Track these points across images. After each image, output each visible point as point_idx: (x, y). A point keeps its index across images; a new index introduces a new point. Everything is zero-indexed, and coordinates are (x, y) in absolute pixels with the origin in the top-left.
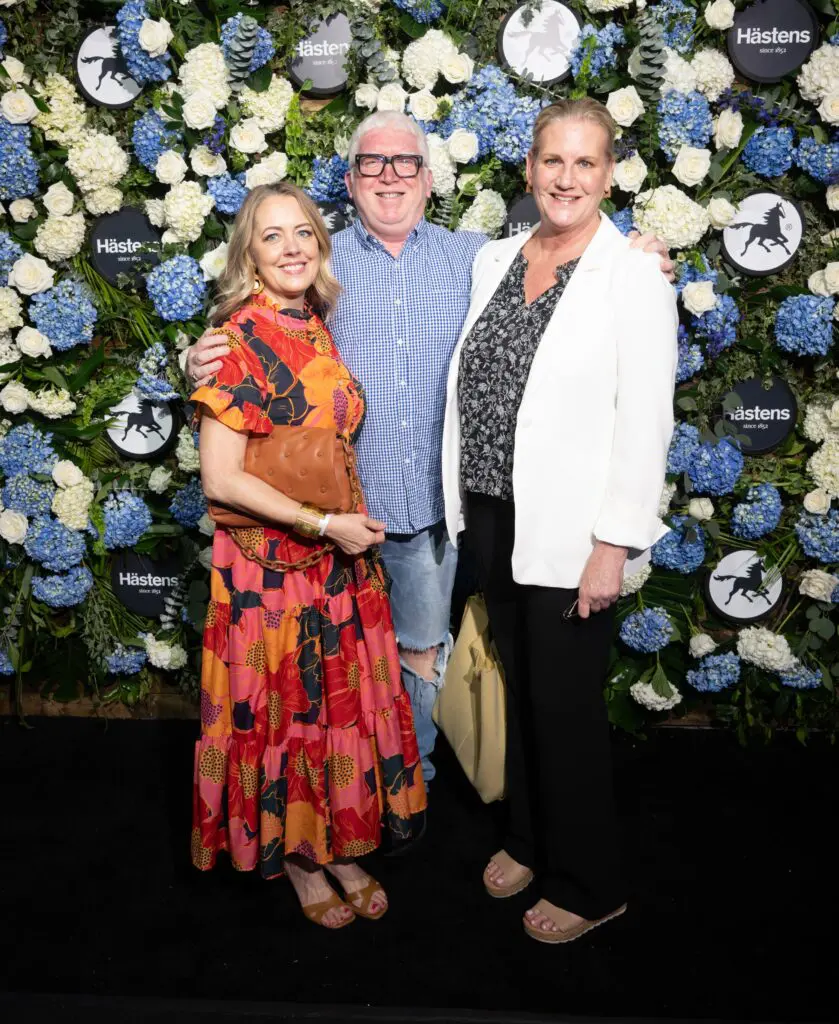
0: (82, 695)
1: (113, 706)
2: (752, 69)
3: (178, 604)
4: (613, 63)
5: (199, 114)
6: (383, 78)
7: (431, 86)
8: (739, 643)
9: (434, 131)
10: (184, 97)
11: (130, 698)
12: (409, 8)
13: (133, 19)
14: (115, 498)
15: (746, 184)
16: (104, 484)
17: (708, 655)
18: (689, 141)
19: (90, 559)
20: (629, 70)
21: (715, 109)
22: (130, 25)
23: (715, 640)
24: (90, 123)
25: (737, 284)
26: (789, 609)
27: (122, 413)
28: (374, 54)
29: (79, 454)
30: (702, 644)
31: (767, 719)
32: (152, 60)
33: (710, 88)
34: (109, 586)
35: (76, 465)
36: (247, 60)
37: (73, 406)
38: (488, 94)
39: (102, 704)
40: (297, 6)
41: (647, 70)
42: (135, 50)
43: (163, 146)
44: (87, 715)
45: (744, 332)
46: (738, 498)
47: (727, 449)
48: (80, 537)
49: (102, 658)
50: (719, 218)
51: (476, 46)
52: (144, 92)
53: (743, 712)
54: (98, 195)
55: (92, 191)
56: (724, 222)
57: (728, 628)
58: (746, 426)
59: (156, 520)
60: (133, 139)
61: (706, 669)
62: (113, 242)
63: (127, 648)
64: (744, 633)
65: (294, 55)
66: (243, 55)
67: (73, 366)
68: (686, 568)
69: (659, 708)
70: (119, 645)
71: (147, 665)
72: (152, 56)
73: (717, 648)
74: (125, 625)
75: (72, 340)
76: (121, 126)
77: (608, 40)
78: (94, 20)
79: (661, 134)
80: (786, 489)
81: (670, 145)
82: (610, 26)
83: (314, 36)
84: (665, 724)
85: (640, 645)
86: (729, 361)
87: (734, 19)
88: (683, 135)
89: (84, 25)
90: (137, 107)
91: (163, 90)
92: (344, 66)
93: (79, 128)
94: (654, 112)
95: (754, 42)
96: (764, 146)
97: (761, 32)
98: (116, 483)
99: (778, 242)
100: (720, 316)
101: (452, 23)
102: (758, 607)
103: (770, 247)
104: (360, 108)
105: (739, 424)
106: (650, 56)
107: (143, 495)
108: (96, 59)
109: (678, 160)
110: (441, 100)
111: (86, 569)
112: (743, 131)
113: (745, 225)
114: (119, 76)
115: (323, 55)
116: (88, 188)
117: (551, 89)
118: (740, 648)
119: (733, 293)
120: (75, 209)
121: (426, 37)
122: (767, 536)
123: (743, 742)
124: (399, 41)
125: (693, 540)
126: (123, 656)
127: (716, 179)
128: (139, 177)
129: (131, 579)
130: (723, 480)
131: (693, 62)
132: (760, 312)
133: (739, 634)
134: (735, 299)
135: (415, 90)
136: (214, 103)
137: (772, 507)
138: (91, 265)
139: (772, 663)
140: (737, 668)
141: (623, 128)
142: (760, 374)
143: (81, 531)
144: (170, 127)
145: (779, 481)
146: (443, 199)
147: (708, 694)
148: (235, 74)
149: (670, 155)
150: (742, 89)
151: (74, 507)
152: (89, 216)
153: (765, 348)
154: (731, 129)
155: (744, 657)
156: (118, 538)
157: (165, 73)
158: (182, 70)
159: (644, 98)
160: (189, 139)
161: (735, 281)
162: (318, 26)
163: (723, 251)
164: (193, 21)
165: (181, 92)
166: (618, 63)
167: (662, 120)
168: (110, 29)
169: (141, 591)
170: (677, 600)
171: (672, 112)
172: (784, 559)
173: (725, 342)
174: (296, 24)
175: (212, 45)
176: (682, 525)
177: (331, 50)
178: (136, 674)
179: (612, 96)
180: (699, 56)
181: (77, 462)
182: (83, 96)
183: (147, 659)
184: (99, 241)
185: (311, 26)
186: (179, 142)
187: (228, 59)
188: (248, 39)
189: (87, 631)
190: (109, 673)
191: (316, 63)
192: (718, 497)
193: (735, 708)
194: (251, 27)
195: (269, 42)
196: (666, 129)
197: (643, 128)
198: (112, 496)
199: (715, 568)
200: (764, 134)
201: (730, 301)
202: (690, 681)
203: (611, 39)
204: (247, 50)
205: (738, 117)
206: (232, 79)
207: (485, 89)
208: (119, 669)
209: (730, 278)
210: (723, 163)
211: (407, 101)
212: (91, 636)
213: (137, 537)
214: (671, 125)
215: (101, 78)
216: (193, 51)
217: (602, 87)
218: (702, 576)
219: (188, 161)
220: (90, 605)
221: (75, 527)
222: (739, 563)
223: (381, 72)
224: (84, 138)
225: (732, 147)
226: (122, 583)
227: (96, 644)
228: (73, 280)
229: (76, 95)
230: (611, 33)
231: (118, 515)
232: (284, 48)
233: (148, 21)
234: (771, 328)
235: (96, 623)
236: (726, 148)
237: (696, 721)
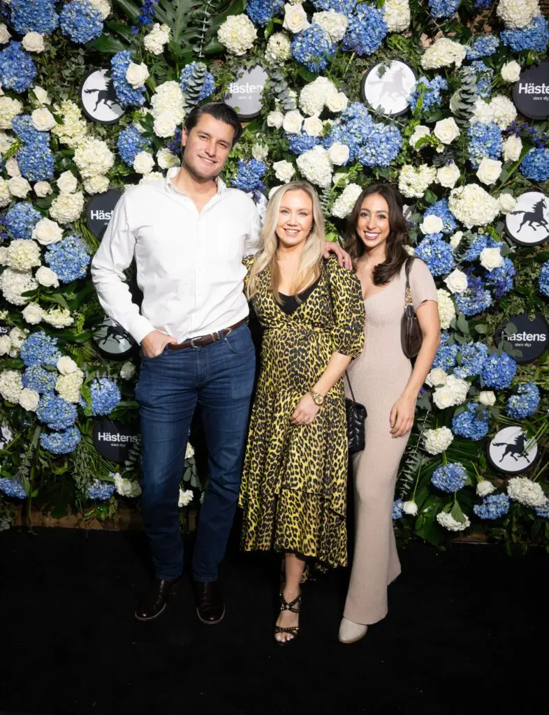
0: (70, 514)
1: (91, 521)
2: (528, 112)
3: (137, 454)
4: (439, 103)
5: (164, 128)
6: (287, 107)
7: (318, 113)
8: (509, 487)
9: (319, 144)
10: (154, 116)
11: (103, 516)
12: (306, 62)
13: (122, 63)
14: (98, 382)
15: (522, 185)
16: (90, 372)
17: (489, 495)
18: (488, 155)
19: (82, 418)
20: (451, 107)
21: (506, 134)
22: (120, 67)
23: (493, 484)
24: (89, 132)
25: (514, 251)
26: (541, 467)
27: (104, 326)
28: (283, 91)
29: (74, 352)
30: (485, 487)
31: (524, 538)
32: (134, 90)
33: (501, 122)
34: (90, 441)
35: (72, 359)
36: (197, 92)
37: (72, 320)
38: (356, 120)
39: (84, 519)
40: (229, 60)
41: (463, 106)
42: (122, 84)
43: (139, 148)
44: (72, 527)
45: (517, 283)
46: (511, 391)
47: (507, 359)
48: (75, 407)
49: (85, 489)
50: (506, 207)
51: (347, 90)
52: (126, 113)
53: (510, 532)
54: (93, 180)
55: (90, 177)
56: (509, 209)
57: (500, 478)
58: (517, 345)
59: (124, 398)
60: (118, 144)
61: (487, 504)
62: (102, 212)
63: (102, 482)
64: (513, 481)
65: (227, 92)
66: (195, 89)
67: (72, 294)
68: (476, 437)
69: (456, 529)
70: (97, 481)
71: (115, 494)
72: (134, 88)
73: (495, 490)
74: (101, 467)
75: (73, 276)
76: (109, 136)
77: (437, 87)
78: (95, 64)
79: (470, 150)
80: (542, 386)
81: (475, 157)
82: (438, 78)
83: (240, 80)
84: (457, 540)
85: (445, 487)
86: (507, 301)
87: (520, 76)
88: (484, 151)
89: (87, 68)
90: (121, 123)
91: (140, 111)
92: (260, 100)
93: (82, 136)
94: (465, 135)
95: (529, 93)
96: (536, 160)
97: (535, 86)
98: (98, 373)
99: (542, 224)
100: (503, 271)
101: (333, 73)
102: (522, 464)
103: (536, 228)
104: (270, 127)
105: (513, 343)
106: (465, 96)
107: (116, 381)
108: (94, 90)
109: (480, 167)
110: (325, 122)
111: (76, 429)
112: (523, 150)
113: (520, 212)
114: (109, 102)
115: (245, 93)
116: (87, 175)
117: (396, 119)
118: (509, 491)
119: (511, 256)
120: (78, 190)
121: (316, 81)
122: (528, 418)
123: (509, 553)
124: (296, 85)
125: (481, 419)
126: (99, 487)
127: (504, 181)
128: (121, 170)
129: (107, 437)
130: (505, 379)
131: (491, 104)
132: (528, 270)
133: (509, 481)
134: (512, 261)
135: (307, 116)
136: (174, 120)
137: (534, 398)
138: (86, 227)
139: (531, 501)
140: (508, 504)
141: (445, 145)
142: (528, 311)
143: (74, 404)
144: (144, 135)
145: (537, 381)
146: (324, 189)
147: (488, 521)
148: (189, 102)
149: (474, 164)
150: (521, 123)
151: (70, 387)
152: (86, 195)
153: (531, 294)
154: (515, 148)
155: (512, 497)
156: (99, 409)
157: (142, 100)
158: (153, 98)
159: (459, 125)
160: (156, 144)
161: (512, 250)
162: (243, 73)
163: (506, 229)
164: (162, 67)
165: (152, 113)
166: (441, 103)
167: (471, 141)
168: (104, 71)
169: (112, 445)
170: (469, 459)
171: (477, 135)
172: (539, 433)
173: (506, 289)
174: (229, 71)
175: (174, 82)
176: (475, 409)
177: (251, 89)
178: (107, 500)
179: (439, 124)
180: (494, 100)
182: (85, 116)
183: (115, 490)
184: (92, 212)
185: (239, 73)
186: (149, 146)
187: (185, 91)
188: (200, 78)
189: (76, 470)
190: (90, 499)
191: (240, 98)
192: (500, 390)
193: (505, 531)
194: (202, 70)
195: (212, 82)
196: (473, 147)
197: (459, 145)
198: (96, 381)
199: (494, 437)
200: (536, 153)
201: (509, 262)
202: (476, 512)
203: (438, 86)
204: (199, 85)
205: (519, 141)
206: (187, 105)
207: (353, 118)
208: (96, 497)
209: (510, 247)
210: (508, 170)
211: (303, 123)
212: (78, 474)
213: (111, 409)
214: (477, 144)
215: (97, 103)
216: (161, 86)
217: (430, 118)
218: (485, 443)
219: (155, 159)
220: (78, 453)
221: (70, 401)
222: (509, 434)
223: (286, 104)
224: (86, 142)
225: (515, 160)
226: (99, 439)
227: (81, 480)
228: (74, 236)
229: (81, 116)
230: (438, 82)
231: (99, 394)
232: (220, 87)
233: (132, 64)
234: (536, 282)
235: (82, 465)
236: (510, 161)
237: (477, 538)
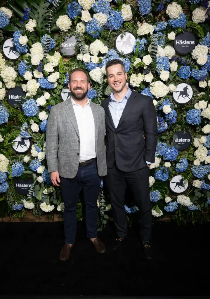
0: (7, 216)
1: (15, 219)
2: (180, 51)
3: (32, 192)
4: (144, 49)
5: (35, 61)
6: (84, 52)
7: (97, 54)
8: (177, 199)
9: (98, 66)
10: (31, 57)
11: (20, 217)
12: (91, 34)
13: (17, 36)
14: (15, 164)
15: (179, 81)
16: (12, 160)
17: (170, 202)
18: (164, 69)
19: (8, 180)
20: (148, 50)
21: (171, 61)
22: (17, 38)
23: (171, 198)
24: (7, 64)
25: (176, 107)
26: (190, 190)
27: (16, 141)
28: (82, 46)
29: (5, 152)
30: (168, 199)
31: (185, 218)
32: (23, 47)
33: (169, 56)
34: (13, 187)
35: (4, 155)
36: (47, 47)
37: (3, 139)
38: (112, 57)
39: (12, 218)
40: (61, 33)
41: (153, 50)
42: (18, 44)
43: (26, 70)
44: (8, 221)
45: (178, 119)
46: (177, 162)
47: (174, 149)
48: (5, 174)
49: (12, 206)
50: (172, 89)
51: (109, 44)
52: (21, 56)
53: (178, 217)
54: (9, 83)
55: (7, 82)
56: (173, 91)
57: (175, 196)
58: (179, 143)
59: (26, 170)
60: (18, 68)
61: (169, 206)
62: (13, 96)
63: (19, 203)
64: (179, 197)
65: (61, 46)
66: (47, 45)
67: (3, 129)
68: (164, 180)
69: (157, 216)
70: (16, 203)
71: (24, 208)
72: (23, 45)
73: (172, 201)
74: (18, 197)
75: (2, 122)
76: (15, 65)
77: (143, 43)
78: (8, 36)
79: (157, 67)
80: (189, 159)
81: (159, 70)
82: (143, 39)
83: (66, 41)
84: (159, 220)
85: (152, 200)
86: (175, 127)
87: (175, 37)
88: (162, 68)
89: (5, 38)
90: (19, 60)
91: (26, 55)
92: (74, 49)
93: (3, 65)
94: (155, 62)
95: (180, 44)
96: (183, 71)
97: (182, 41)
98: (15, 160)
99: (187, 96)
100: (172, 115)
101: (102, 38)
102: (182, 190)
103: (185, 97)
104: (79, 60)
105: (177, 143)
106: (153, 46)
107: (22, 163)
108: (8, 47)
109: (161, 74)
110: (99, 58)
111: (7, 183)
112: (178, 67)
113: (178, 91)
114: (14, 52)
115: (69, 46)
116: (6, 81)
117: (128, 56)
118: (178, 201)
119: (175, 109)
120: (3, 87)
121: (96, 41)
122: (184, 172)
123: (179, 224)
124: (88, 43)
125: (166, 173)
126: (17, 205)
127: (171, 79)
128: (20, 79)
129: (20, 185)
130: (173, 157)
131: (165, 49)
132: (182, 114)
133: (178, 197)
134: (176, 110)
135: (93, 55)
136: (39, 58)
137: (185, 164)
138: (7, 102)
139: (186, 204)
140: (177, 206)
141: (147, 66)
142: (182, 130)
143: (5, 173)
144: (28, 65)
145: (187, 157)
146: (100, 84)
147: (170, 212)
148: (45, 51)
149: (159, 73)
150: (177, 56)
151: (3, 166)
152: (7, 89)
153: (183, 124)
154: (175, 66)
155: (179, 203)
156: (16, 175)
157: (26, 51)
158: (31, 50)
159: (152, 58)
160: (33, 68)
161: (176, 106)
162: (67, 39)
163: (173, 98)
164: (34, 37)
165: (31, 55)
166: (145, 49)
167: (157, 64)
168: (12, 39)
169: (22, 188)
170: (162, 189)
171: (159, 61)
172: (189, 177)
173: (174, 122)
174: (61, 38)
175: (39, 43)
176: (163, 169)
177: (71, 45)
178: (21, 210)
179: (144, 57)
180: (166, 47)
181: (4, 154)
182: (4, 57)
183: (24, 206)
184: (9, 96)
185: (65, 38)
186: (30, 69)
187: (43, 47)
188: (48, 41)
189: (8, 199)
190: (14, 210)
191: (67, 48)
192: (172, 162)
193: (177, 216)
194: (49, 38)
195: (54, 42)
196: (158, 66)
197: (152, 66)
198: (14, 163)
199: (171, 180)
200: (183, 68)
201: (175, 111)
202: (165, 209)
203: (144, 42)
204: (48, 44)
205: (176, 63)
206: (44, 52)
207: (111, 55)
208: (16, 209)
209: (175, 105)
210: (173, 75)
211: (91, 58)
212: (9, 200)
213: (21, 174)
214: (159, 65)
215: (9, 52)
216: (34, 45)
217: (141, 55)
218: (168, 182)
219: (33, 74)
220: (8, 192)
221: (4, 172)
222: (177, 179)
223: (84, 51)
224: (5, 68)
225: (175, 71)
226: (17, 186)
227: (10, 203)
228: (2, 106)
229: (3, 57)
230: (144, 41)
231: (15, 168)
232: (58, 44)
233: (21, 36)
234: (185, 118)
235: (10, 197)
236: (173, 71)
237: (166, 219)
